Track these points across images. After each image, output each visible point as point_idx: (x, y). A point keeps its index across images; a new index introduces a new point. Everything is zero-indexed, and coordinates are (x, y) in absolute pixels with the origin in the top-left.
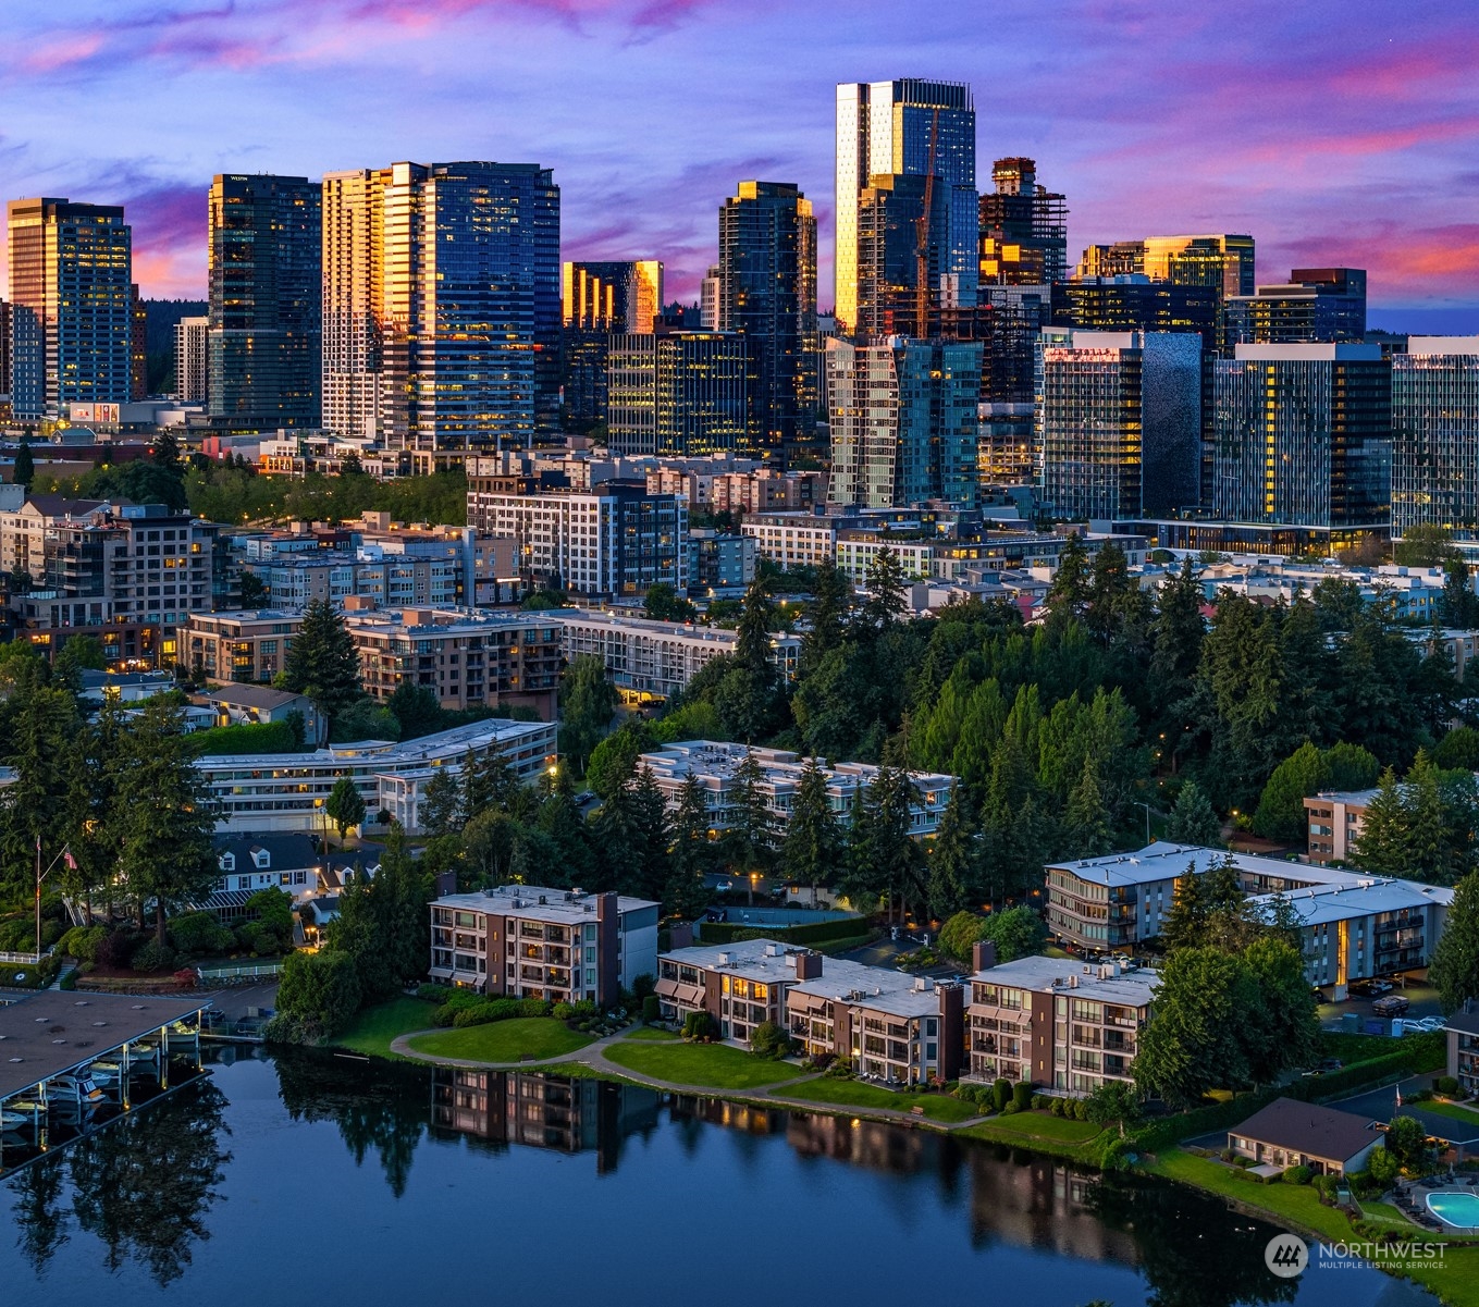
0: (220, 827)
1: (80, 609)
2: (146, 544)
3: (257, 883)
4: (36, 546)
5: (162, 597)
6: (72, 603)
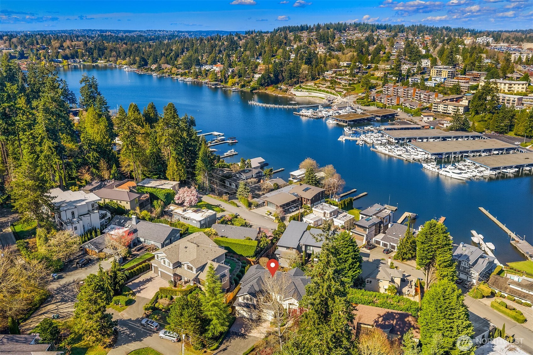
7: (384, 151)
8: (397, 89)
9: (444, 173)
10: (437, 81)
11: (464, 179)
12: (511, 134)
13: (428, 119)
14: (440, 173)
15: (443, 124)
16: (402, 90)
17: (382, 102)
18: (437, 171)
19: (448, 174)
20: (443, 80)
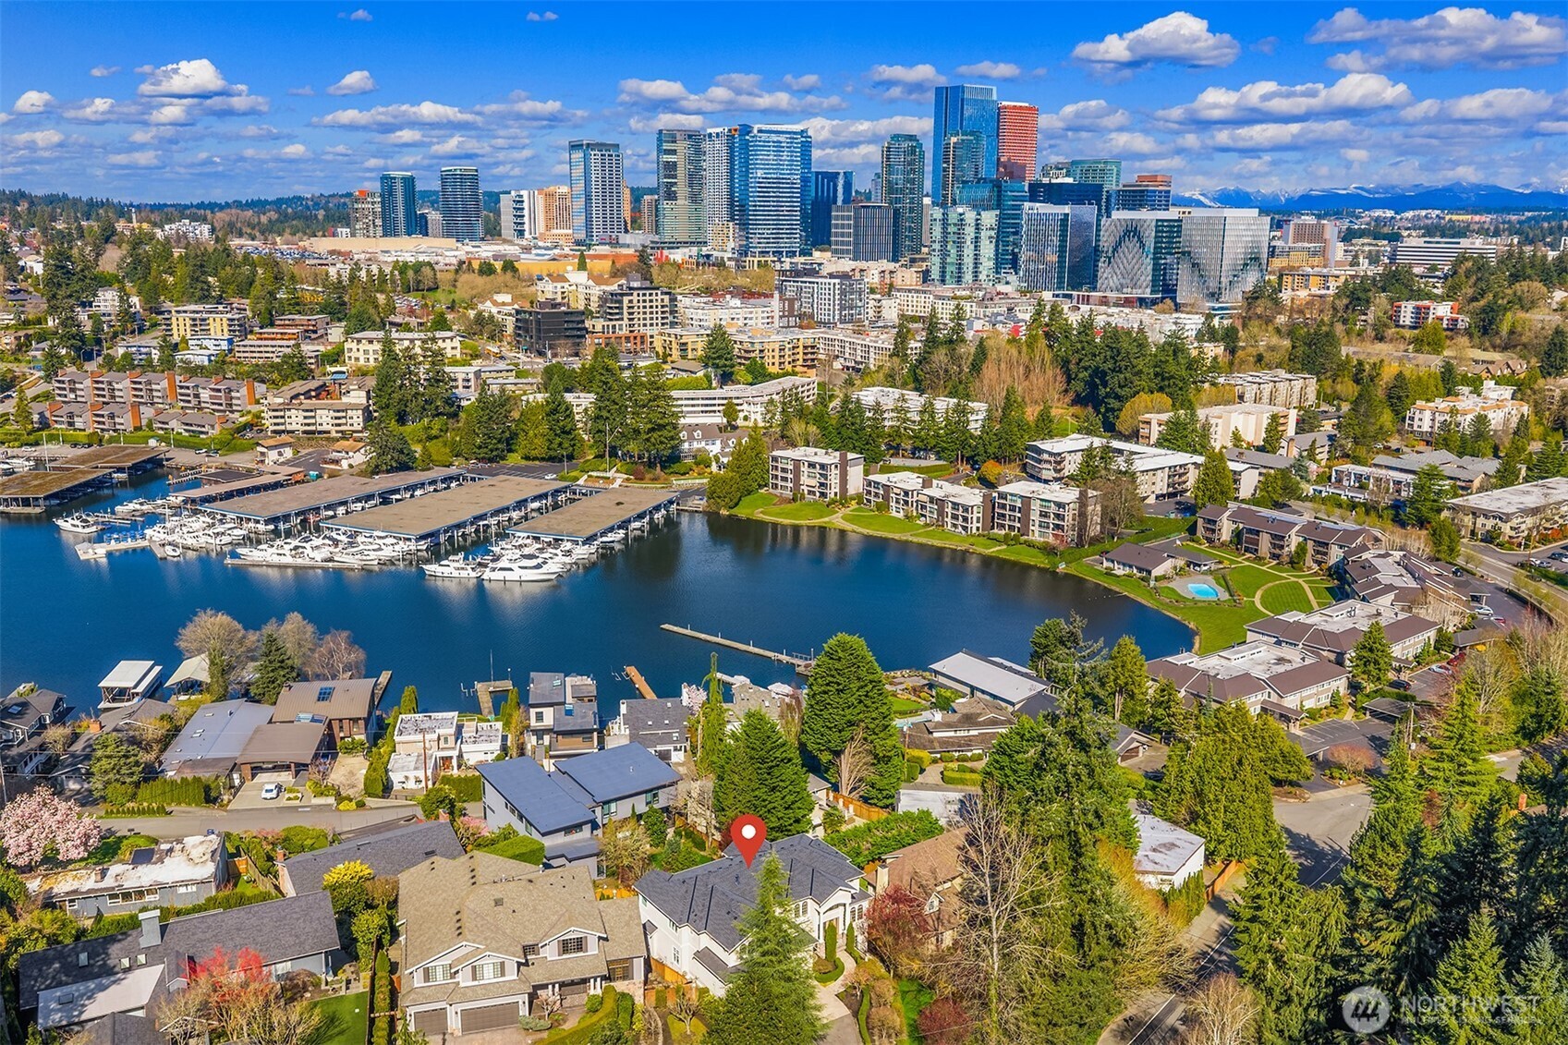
0: (682, 421)
1: (614, 327)
2: (641, 298)
3: (696, 445)
4: (594, 298)
5: (648, 322)
6: (611, 323)
7: (276, 560)
8: (110, 383)
9: (499, 575)
10: (206, 348)
11: (553, 577)
12: (514, 459)
13: (280, 454)
14: (485, 577)
15: (337, 462)
16: (127, 383)
17: (78, 425)
18: (473, 574)
19: (509, 576)
20: (224, 345)
